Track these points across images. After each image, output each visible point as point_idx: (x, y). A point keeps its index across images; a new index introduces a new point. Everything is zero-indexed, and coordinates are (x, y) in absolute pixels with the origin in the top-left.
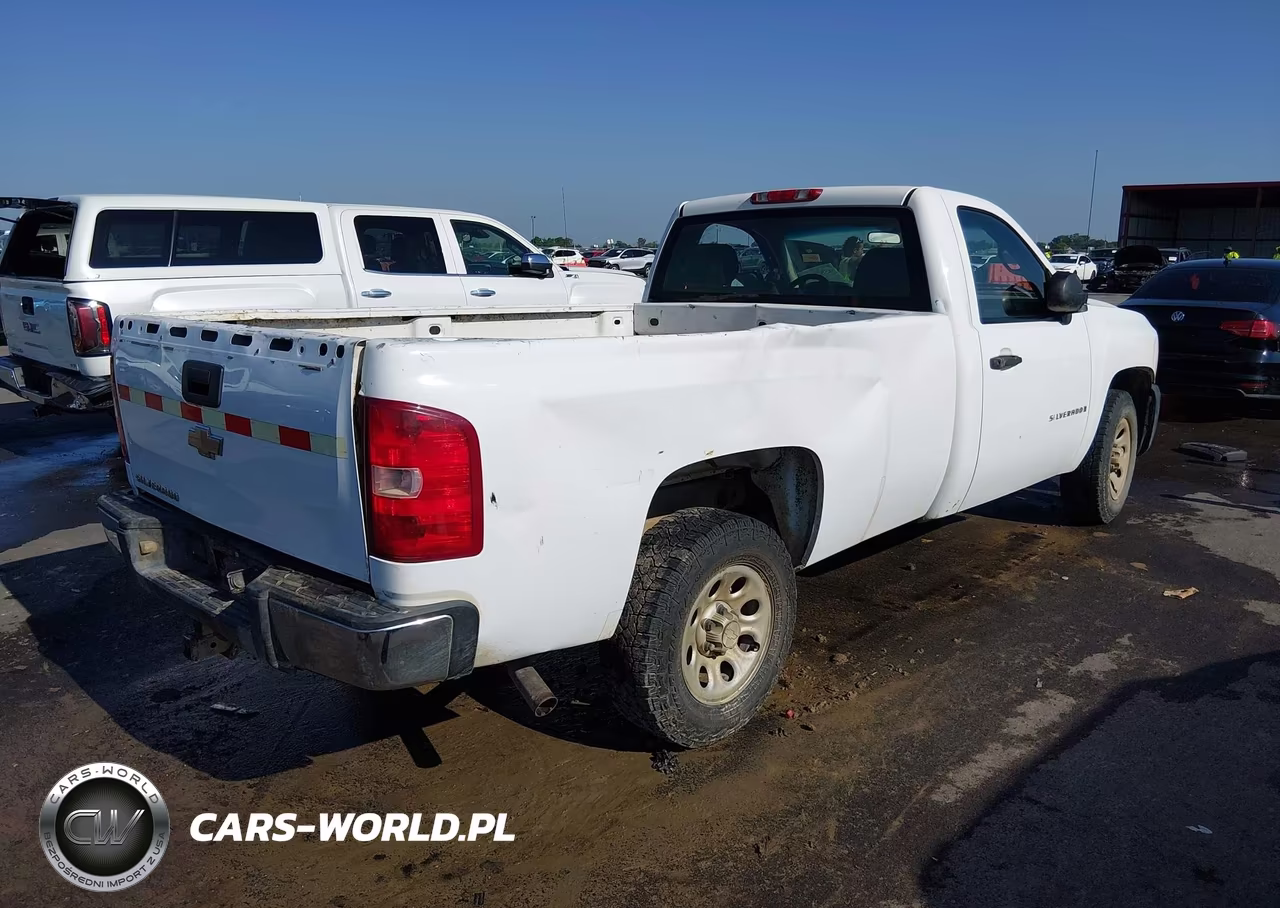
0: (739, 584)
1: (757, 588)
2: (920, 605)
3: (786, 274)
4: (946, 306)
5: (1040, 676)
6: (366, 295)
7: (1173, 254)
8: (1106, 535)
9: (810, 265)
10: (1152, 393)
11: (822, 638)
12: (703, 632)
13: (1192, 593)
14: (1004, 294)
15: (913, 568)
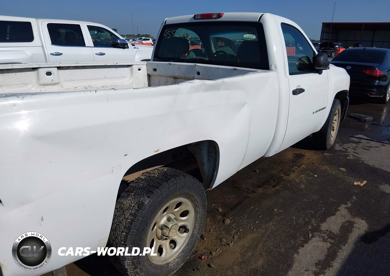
0: (179, 205)
1: (188, 205)
2: (260, 190)
3: (211, 51)
4: (276, 67)
5: (310, 230)
6: (52, 54)
7: (337, 45)
8: (329, 154)
9: (221, 47)
10: (347, 99)
11: (220, 210)
12: (160, 231)
13: (365, 183)
14: (297, 61)
15: (257, 171)
